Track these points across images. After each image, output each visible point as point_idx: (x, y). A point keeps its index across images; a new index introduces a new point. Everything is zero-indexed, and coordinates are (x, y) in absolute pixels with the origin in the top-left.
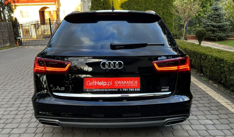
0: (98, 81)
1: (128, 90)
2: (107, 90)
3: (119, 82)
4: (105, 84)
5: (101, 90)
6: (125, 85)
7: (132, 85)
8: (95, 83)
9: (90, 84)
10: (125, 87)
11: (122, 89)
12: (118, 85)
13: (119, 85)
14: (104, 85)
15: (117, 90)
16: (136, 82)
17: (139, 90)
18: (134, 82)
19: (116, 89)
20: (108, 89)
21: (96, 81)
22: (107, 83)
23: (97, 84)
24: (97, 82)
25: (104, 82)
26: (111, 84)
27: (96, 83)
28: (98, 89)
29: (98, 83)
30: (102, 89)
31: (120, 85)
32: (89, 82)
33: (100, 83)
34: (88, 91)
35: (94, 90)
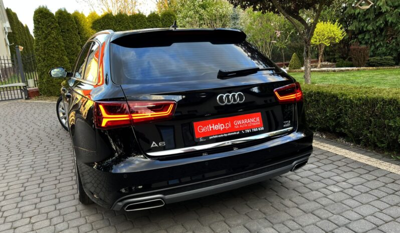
0: (213, 125)
1: (252, 130)
2: (226, 135)
3: (239, 122)
4: (222, 126)
5: (219, 136)
6: (246, 125)
7: (254, 124)
8: (209, 128)
9: (203, 130)
10: (248, 128)
11: (244, 131)
12: (238, 127)
13: (239, 125)
14: (221, 128)
15: (238, 133)
16: (258, 119)
17: (262, 129)
18: (255, 120)
19: (237, 132)
21: (210, 125)
22: (225, 126)
23: (212, 129)
24: (212, 126)
25: (221, 125)
26: (230, 125)
27: (210, 127)
28: (215, 135)
29: (213, 127)
31: (241, 126)
32: (200, 128)
33: (216, 127)
34: (201, 140)
35: (210, 138)
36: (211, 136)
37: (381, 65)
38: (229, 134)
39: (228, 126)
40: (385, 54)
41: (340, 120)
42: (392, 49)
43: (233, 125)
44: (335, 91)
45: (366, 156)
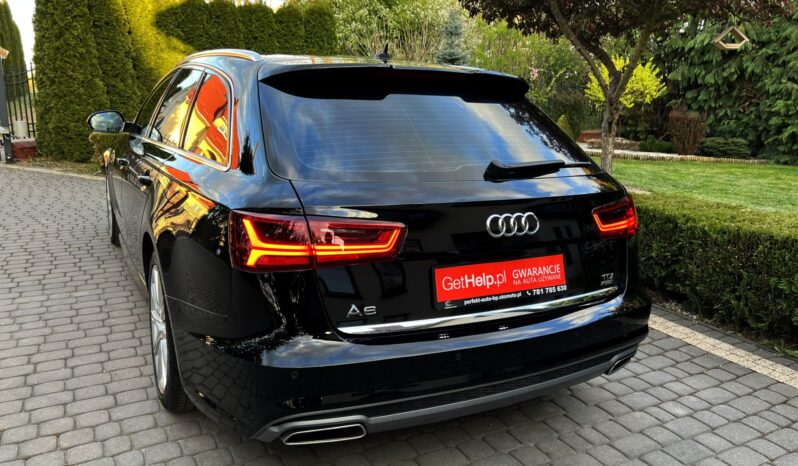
0: (473, 276)
1: (545, 291)
2: (495, 298)
3: (522, 273)
4: (490, 280)
5: (483, 300)
6: (535, 280)
7: (550, 278)
8: (464, 281)
9: (453, 286)
10: (538, 285)
11: (531, 291)
12: (519, 282)
13: (522, 279)
14: (488, 284)
15: (519, 295)
16: (557, 268)
17: (564, 288)
18: (553, 269)
19: (516, 293)
20: (499, 295)
21: (466, 277)
22: (495, 280)
23: (470, 284)
24: (470, 278)
25: (488, 277)
26: (504, 279)
27: (467, 281)
28: (474, 298)
29: (473, 280)
30: (485, 297)
31: (525, 281)
32: (447, 281)
33: (477, 282)
34: (448, 306)
35: (466, 303)
36: (467, 300)
37: (725, 154)
38: (502, 297)
39: (500, 278)
40: (733, 134)
41: (677, 267)
42: (747, 125)
43: (510, 278)
44: (671, 209)
45: (724, 344)
